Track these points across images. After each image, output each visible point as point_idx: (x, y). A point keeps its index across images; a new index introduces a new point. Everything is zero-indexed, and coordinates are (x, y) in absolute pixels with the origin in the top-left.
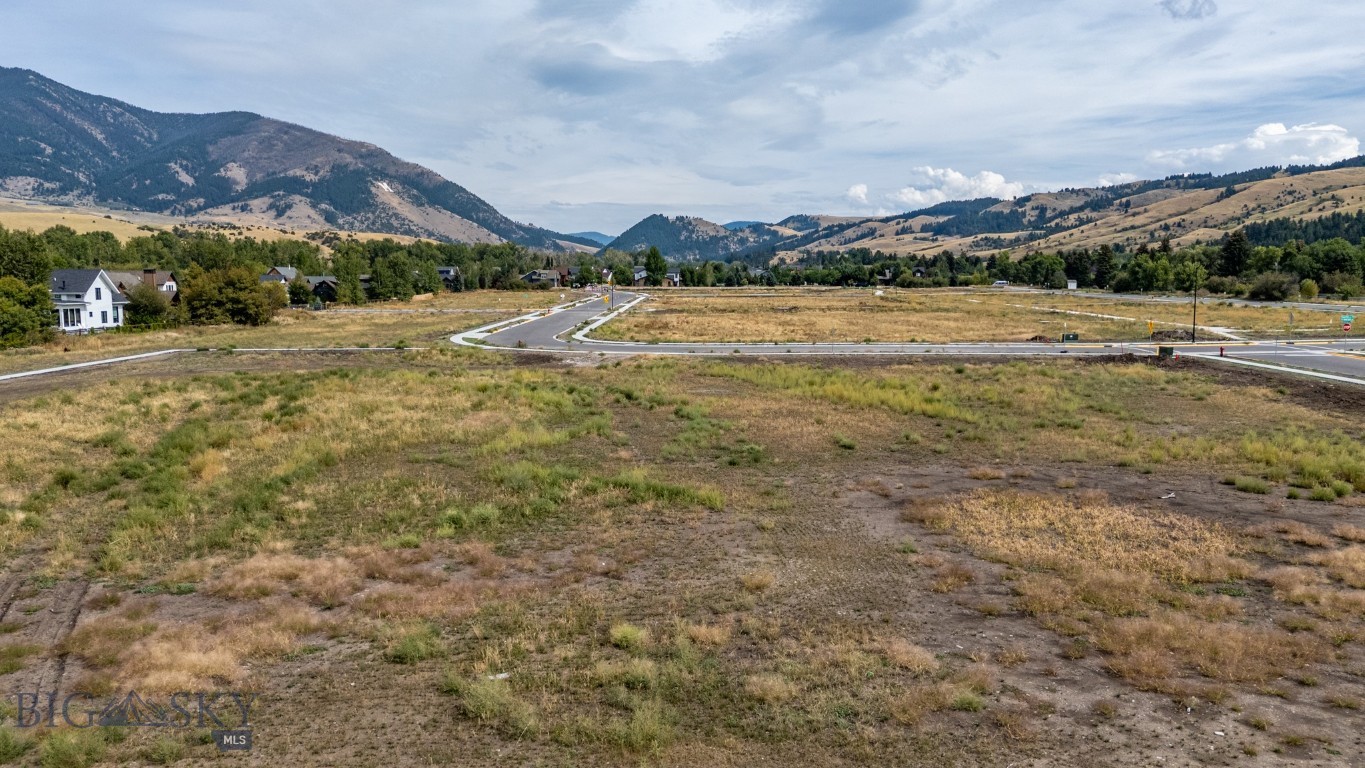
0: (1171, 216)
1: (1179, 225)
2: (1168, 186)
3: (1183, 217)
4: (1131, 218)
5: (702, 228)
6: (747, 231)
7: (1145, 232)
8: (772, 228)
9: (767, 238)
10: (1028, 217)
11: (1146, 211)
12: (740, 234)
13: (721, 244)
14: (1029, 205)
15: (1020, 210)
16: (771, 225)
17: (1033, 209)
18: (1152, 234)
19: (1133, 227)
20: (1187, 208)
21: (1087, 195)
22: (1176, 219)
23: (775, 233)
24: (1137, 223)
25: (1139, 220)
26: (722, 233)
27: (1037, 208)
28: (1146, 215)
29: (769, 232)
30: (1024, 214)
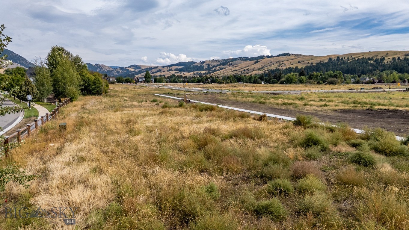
0: (244, 67)
1: (247, 70)
2: (239, 60)
3: (248, 68)
4: (235, 68)
5: (104, 68)
6: (119, 69)
7: (239, 71)
8: (127, 68)
9: (126, 71)
10: (205, 67)
11: (238, 66)
12: (117, 70)
13: (111, 73)
14: (205, 64)
15: (203, 65)
16: (126, 67)
17: (206, 65)
18: (242, 72)
19: (236, 70)
20: (248, 66)
21: (219, 61)
22: (247, 68)
23: (128, 70)
24: (237, 69)
25: (237, 68)
26: (111, 69)
27: (207, 65)
28: (238, 67)
29: (126, 69)
30: (204, 66)
